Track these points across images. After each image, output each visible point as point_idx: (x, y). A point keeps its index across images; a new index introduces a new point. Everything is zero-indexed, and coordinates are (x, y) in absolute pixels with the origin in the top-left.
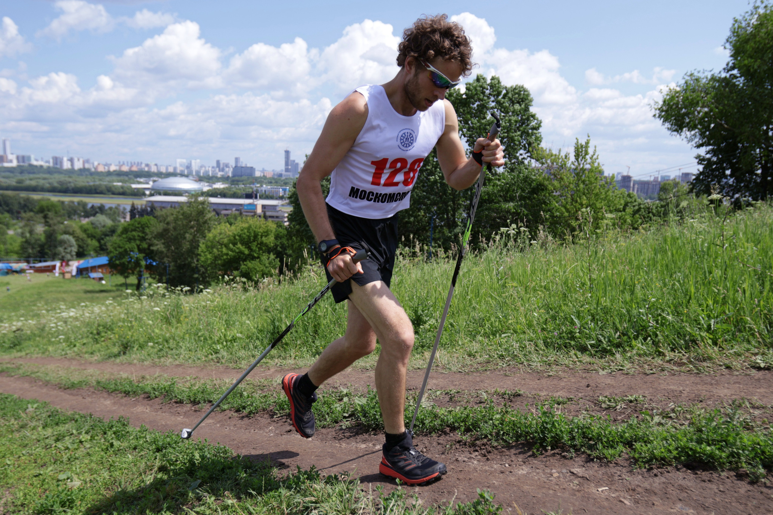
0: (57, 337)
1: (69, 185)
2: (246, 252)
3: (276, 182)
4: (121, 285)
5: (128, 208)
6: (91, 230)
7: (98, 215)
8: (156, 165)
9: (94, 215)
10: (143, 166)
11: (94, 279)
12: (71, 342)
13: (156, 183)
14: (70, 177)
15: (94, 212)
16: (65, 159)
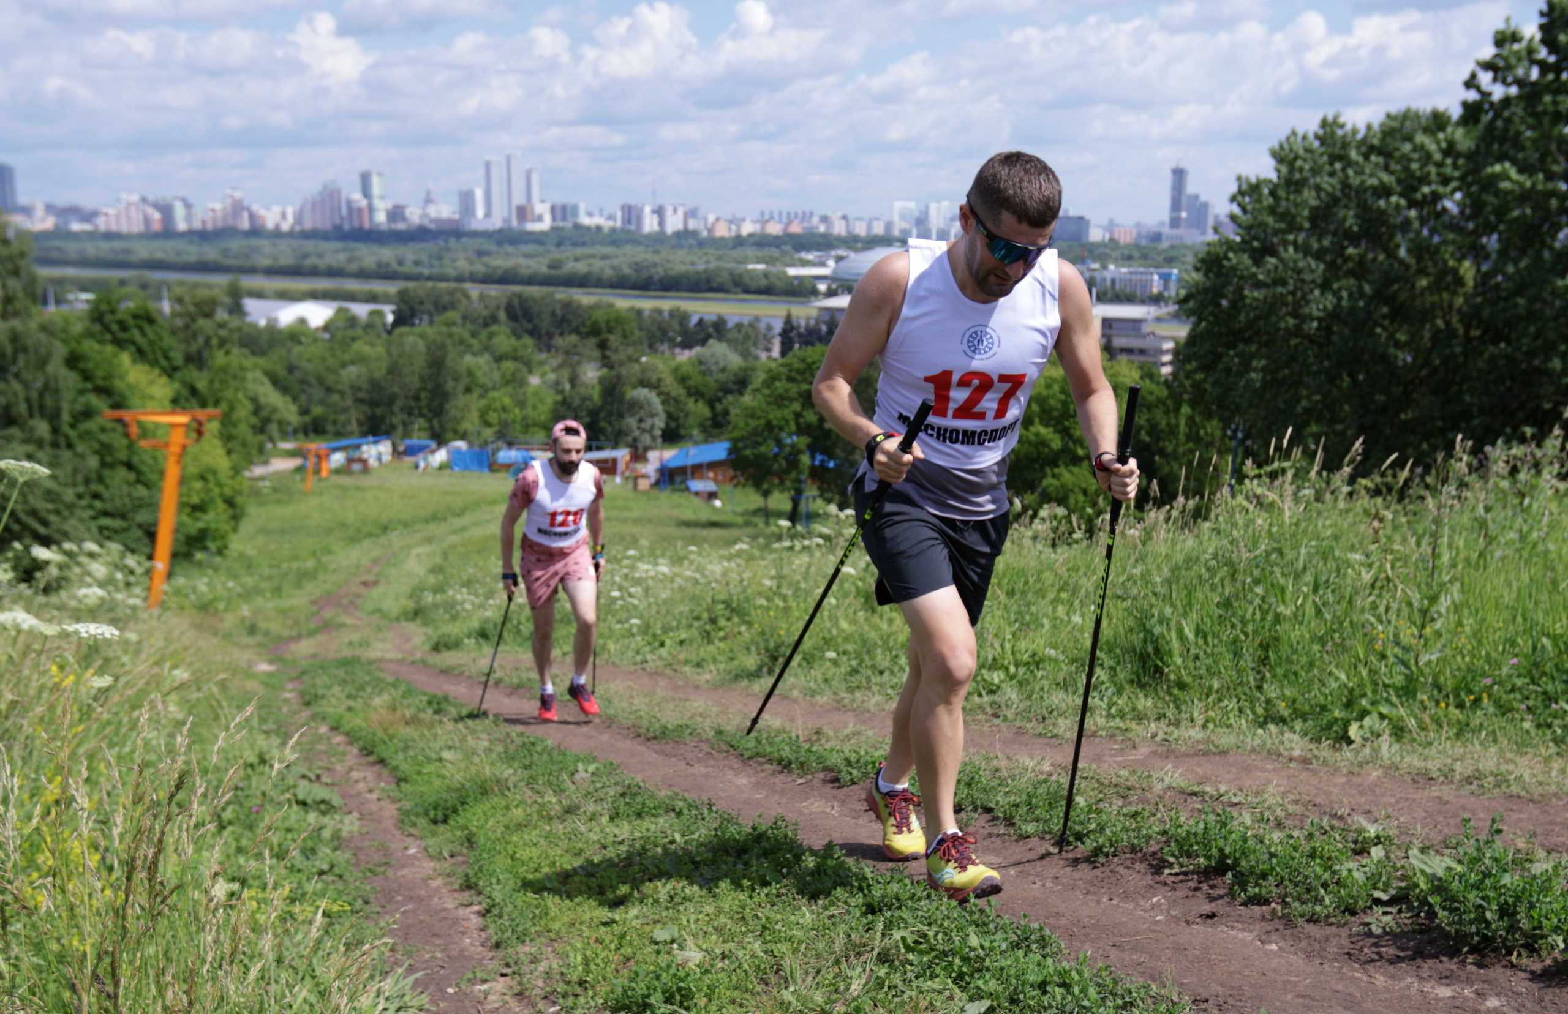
0: (627, 621)
1: (653, 271)
2: (1056, 443)
3: (1144, 257)
4: (756, 512)
5: (778, 326)
6: (696, 380)
7: (711, 342)
8: (844, 218)
9: (703, 342)
10: (815, 220)
11: (697, 494)
12: (654, 636)
13: (842, 264)
14: (656, 252)
15: (701, 336)
16: (647, 210)
